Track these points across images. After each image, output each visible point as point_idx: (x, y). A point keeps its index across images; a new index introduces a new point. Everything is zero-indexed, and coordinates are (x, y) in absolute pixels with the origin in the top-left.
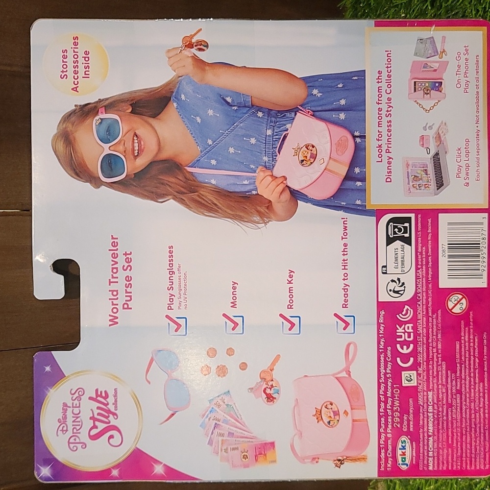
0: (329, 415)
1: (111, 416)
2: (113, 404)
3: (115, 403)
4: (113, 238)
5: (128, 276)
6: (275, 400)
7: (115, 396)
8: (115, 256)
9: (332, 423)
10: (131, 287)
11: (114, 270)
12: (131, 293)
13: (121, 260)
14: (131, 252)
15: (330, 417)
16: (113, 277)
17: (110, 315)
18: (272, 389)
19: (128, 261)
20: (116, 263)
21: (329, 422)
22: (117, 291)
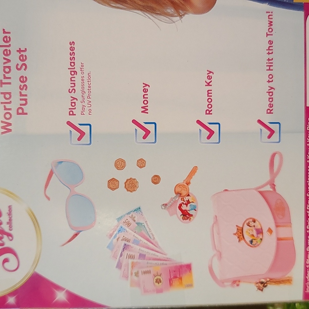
0: (251, 234)
1: (5, 237)
2: (8, 223)
3: (10, 223)
4: (4, 32)
5: (22, 77)
6: (191, 218)
7: (10, 214)
8: (7, 53)
9: (254, 242)
10: (26, 89)
11: (7, 69)
12: (26, 95)
13: (14, 58)
14: (26, 49)
15: (253, 235)
16: (5, 78)
17: (2, 122)
18: (189, 205)
19: (23, 58)
20: (9, 61)
21: (251, 242)
22: (10, 93)
